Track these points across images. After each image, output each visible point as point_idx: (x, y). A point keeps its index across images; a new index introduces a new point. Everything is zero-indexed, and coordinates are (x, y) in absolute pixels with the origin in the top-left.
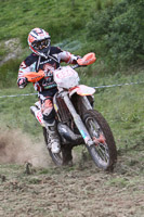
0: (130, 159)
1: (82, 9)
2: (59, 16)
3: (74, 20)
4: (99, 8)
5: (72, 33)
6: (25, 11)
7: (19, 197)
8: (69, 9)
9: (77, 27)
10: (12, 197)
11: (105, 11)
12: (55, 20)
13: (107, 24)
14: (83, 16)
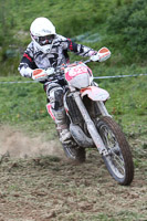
0: (143, 143)
1: (103, 5)
2: (82, 10)
3: (95, 15)
4: (119, 4)
5: (94, 26)
6: (51, 5)
7: (41, 173)
8: (92, 5)
9: (98, 21)
10: (35, 173)
11: (124, 8)
12: (78, 14)
13: (126, 19)
14: (104, 11)
